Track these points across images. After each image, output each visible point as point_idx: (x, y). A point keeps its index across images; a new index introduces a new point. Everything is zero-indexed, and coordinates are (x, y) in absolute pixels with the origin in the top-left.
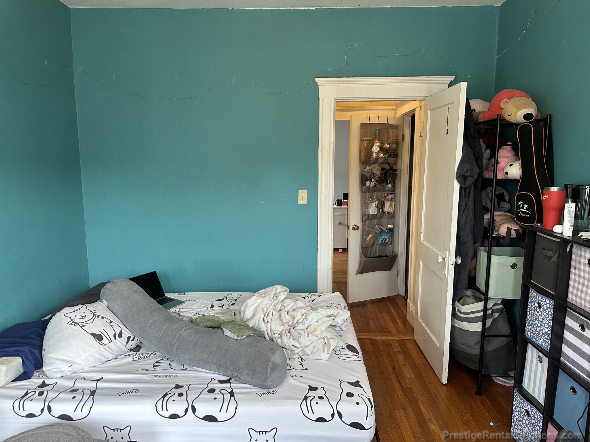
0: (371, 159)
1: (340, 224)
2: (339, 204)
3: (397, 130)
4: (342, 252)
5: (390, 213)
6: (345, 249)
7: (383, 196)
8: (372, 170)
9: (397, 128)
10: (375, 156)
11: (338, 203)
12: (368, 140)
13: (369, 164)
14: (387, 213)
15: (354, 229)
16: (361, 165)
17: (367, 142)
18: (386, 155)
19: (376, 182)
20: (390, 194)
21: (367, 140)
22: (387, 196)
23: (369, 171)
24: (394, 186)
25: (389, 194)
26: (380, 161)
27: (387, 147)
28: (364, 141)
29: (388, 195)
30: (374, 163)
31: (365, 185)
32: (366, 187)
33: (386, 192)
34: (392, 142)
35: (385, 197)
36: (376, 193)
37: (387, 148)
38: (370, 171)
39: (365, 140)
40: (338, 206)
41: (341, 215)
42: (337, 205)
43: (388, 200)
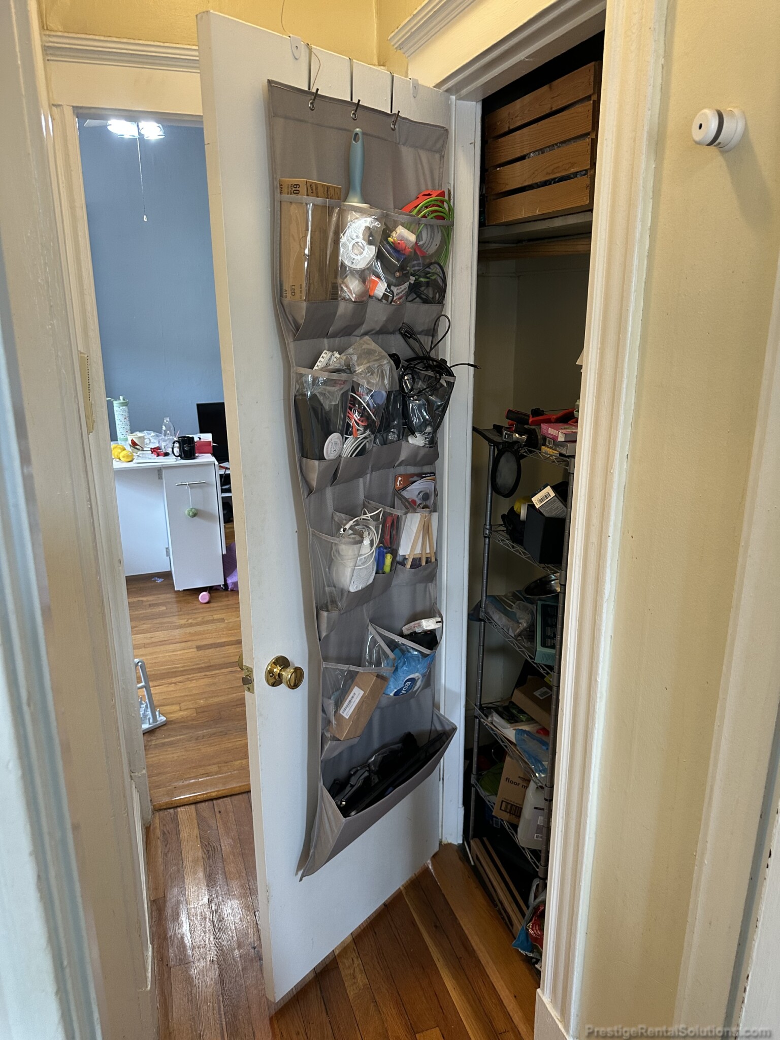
0: (337, 307)
1: (195, 515)
2: (185, 452)
3: (437, 156)
4: (208, 603)
5: (424, 563)
6: (220, 585)
7: (391, 491)
8: (349, 369)
9: (438, 145)
10: (352, 288)
11: (181, 448)
12: (320, 189)
13: (327, 336)
14: (412, 567)
15: (275, 680)
16: (292, 345)
17: (319, 201)
18: (403, 287)
19: (368, 432)
20: (415, 478)
21: (313, 190)
22: (404, 488)
23: (335, 376)
24: (433, 442)
25: (413, 475)
26: (377, 315)
27: (402, 238)
28: (297, 193)
29: (409, 481)
30: (348, 331)
31: (321, 458)
32: (323, 463)
33: (401, 470)
34: (424, 216)
35: (397, 492)
36: (361, 480)
37: (409, 250)
38: (343, 376)
39: (303, 189)
40: (182, 458)
41: (194, 487)
42: (180, 456)
43: (411, 506)
